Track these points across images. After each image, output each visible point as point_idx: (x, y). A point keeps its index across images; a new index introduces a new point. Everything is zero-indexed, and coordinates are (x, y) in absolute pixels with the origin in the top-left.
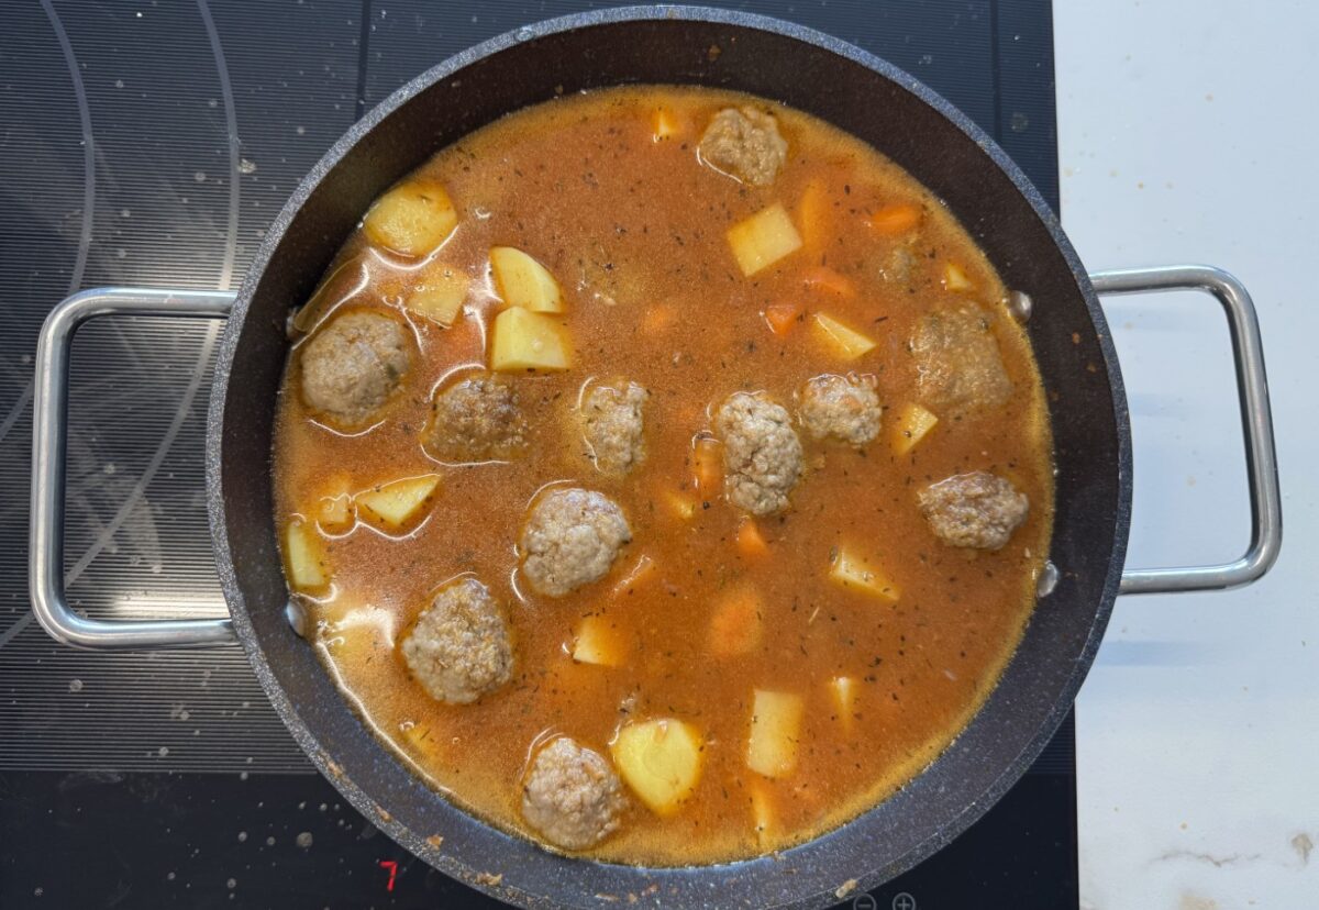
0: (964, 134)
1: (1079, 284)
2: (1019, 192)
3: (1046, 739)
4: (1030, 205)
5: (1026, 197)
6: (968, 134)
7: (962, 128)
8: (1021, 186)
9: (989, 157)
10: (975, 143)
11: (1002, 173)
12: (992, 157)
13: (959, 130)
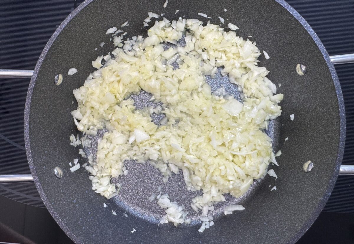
0: (283, 7)
1: (326, 60)
2: (303, 27)
3: (309, 227)
4: (307, 33)
5: (306, 29)
6: (284, 7)
7: (282, 5)
8: (304, 25)
9: (292, 15)
10: (286, 10)
11: (297, 20)
12: (293, 14)
13: (280, 5)
